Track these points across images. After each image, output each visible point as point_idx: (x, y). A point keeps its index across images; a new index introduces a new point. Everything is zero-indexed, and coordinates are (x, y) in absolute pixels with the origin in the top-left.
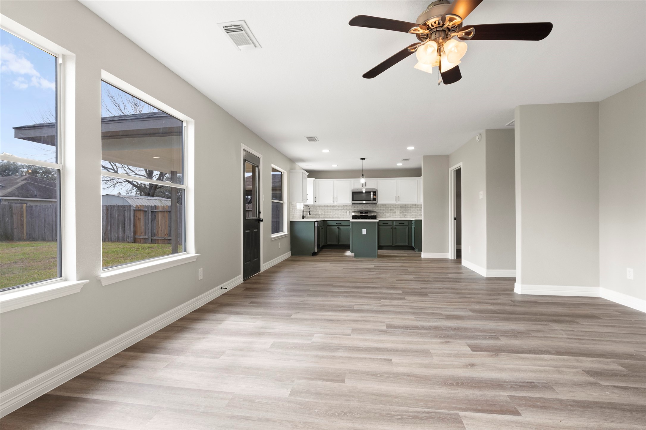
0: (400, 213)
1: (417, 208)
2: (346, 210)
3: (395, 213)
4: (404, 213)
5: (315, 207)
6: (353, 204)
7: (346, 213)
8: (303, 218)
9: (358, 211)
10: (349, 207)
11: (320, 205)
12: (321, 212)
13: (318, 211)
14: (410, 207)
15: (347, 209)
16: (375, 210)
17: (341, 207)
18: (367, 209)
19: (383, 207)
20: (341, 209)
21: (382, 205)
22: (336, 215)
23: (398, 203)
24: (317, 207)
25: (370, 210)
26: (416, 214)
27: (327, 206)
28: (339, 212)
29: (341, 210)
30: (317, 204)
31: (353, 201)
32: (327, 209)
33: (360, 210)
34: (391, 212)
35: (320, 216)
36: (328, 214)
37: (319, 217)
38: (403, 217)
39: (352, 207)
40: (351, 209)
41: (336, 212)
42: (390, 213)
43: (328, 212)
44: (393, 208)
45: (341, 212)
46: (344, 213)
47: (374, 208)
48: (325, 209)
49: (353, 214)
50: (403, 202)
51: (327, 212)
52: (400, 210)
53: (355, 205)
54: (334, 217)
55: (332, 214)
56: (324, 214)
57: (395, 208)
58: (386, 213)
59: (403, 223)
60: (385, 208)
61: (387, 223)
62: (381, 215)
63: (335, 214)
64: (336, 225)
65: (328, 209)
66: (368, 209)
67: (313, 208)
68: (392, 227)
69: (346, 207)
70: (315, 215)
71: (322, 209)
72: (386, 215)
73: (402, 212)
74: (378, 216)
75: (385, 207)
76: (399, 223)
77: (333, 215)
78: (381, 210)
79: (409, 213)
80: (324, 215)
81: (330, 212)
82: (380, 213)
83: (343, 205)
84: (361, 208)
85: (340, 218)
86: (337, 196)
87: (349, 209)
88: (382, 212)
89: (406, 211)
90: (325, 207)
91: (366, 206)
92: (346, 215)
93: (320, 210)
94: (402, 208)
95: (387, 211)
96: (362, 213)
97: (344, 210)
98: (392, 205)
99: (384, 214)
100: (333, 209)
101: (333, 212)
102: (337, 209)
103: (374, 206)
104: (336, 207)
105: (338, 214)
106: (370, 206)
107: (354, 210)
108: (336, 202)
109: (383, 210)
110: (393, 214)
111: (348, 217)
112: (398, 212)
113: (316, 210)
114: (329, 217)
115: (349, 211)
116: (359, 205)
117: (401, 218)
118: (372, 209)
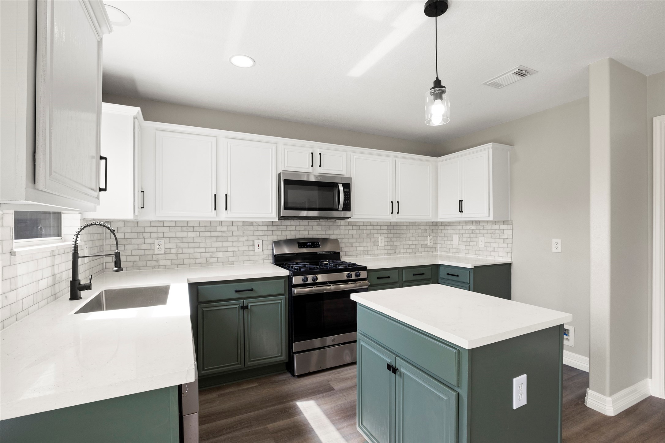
0: (386, 243)
1: (417, 231)
2: (251, 238)
3: (376, 243)
4: (395, 243)
5: (139, 230)
6: (281, 218)
7: (251, 248)
8: (74, 296)
9: (292, 241)
10: (260, 228)
11: (159, 222)
12: (162, 247)
15: (256, 233)
17: (235, 228)
18: (311, 232)
19: (350, 227)
20: (235, 233)
21: (349, 224)
22: (220, 254)
23: (395, 218)
24: (147, 230)
25: (319, 237)
26: (416, 245)
27: (186, 226)
28: (230, 244)
29: (235, 239)
30: (149, 215)
31: (285, 208)
32: (185, 234)
33: (293, 238)
34: (369, 240)
35: (157, 261)
36: (191, 251)
37: (154, 263)
38: (393, 251)
39: (270, 228)
40: (266, 233)
41: (219, 244)
42: (365, 244)
43: (191, 245)
44: (372, 232)
45: (235, 244)
46: (246, 248)
47: (330, 232)
48: (179, 235)
50: (406, 215)
51: (186, 245)
52: (386, 235)
53: (279, 222)
54: (212, 260)
55: (203, 250)
56: (173, 251)
57: (375, 232)
58: (357, 244)
59: (423, 274)
60: (354, 232)
61: (389, 277)
62: (346, 249)
63: (215, 250)
64: (237, 295)
65: (191, 234)
66: (315, 232)
67: (129, 230)
69: (251, 228)
70: (137, 258)
71: (166, 235)
72: (359, 249)
73: (389, 239)
75: (354, 228)
77: (208, 255)
78: (347, 236)
79: (404, 242)
80: (174, 257)
81: (197, 245)
82: (345, 243)
83: (243, 222)
84: (295, 230)
85: (233, 262)
86: (227, 193)
87: (261, 233)
88: (348, 243)
89: (398, 238)
90: (179, 229)
91: (308, 225)
92: (252, 253)
93: (157, 238)
94: (389, 231)
95: (360, 238)
96: (304, 247)
97: (243, 241)
98: (371, 224)
99: (353, 246)
100: (209, 235)
101: (210, 243)
102: (224, 235)
103: (329, 226)
104: (217, 230)
105: (227, 251)
106: (321, 226)
107: (275, 238)
108: (229, 212)
109: (353, 238)
110: (373, 245)
111: (257, 258)
112: (383, 241)
113: (144, 238)
114: (192, 261)
115: (263, 241)
116: (290, 222)
117: (388, 254)
118: (324, 233)
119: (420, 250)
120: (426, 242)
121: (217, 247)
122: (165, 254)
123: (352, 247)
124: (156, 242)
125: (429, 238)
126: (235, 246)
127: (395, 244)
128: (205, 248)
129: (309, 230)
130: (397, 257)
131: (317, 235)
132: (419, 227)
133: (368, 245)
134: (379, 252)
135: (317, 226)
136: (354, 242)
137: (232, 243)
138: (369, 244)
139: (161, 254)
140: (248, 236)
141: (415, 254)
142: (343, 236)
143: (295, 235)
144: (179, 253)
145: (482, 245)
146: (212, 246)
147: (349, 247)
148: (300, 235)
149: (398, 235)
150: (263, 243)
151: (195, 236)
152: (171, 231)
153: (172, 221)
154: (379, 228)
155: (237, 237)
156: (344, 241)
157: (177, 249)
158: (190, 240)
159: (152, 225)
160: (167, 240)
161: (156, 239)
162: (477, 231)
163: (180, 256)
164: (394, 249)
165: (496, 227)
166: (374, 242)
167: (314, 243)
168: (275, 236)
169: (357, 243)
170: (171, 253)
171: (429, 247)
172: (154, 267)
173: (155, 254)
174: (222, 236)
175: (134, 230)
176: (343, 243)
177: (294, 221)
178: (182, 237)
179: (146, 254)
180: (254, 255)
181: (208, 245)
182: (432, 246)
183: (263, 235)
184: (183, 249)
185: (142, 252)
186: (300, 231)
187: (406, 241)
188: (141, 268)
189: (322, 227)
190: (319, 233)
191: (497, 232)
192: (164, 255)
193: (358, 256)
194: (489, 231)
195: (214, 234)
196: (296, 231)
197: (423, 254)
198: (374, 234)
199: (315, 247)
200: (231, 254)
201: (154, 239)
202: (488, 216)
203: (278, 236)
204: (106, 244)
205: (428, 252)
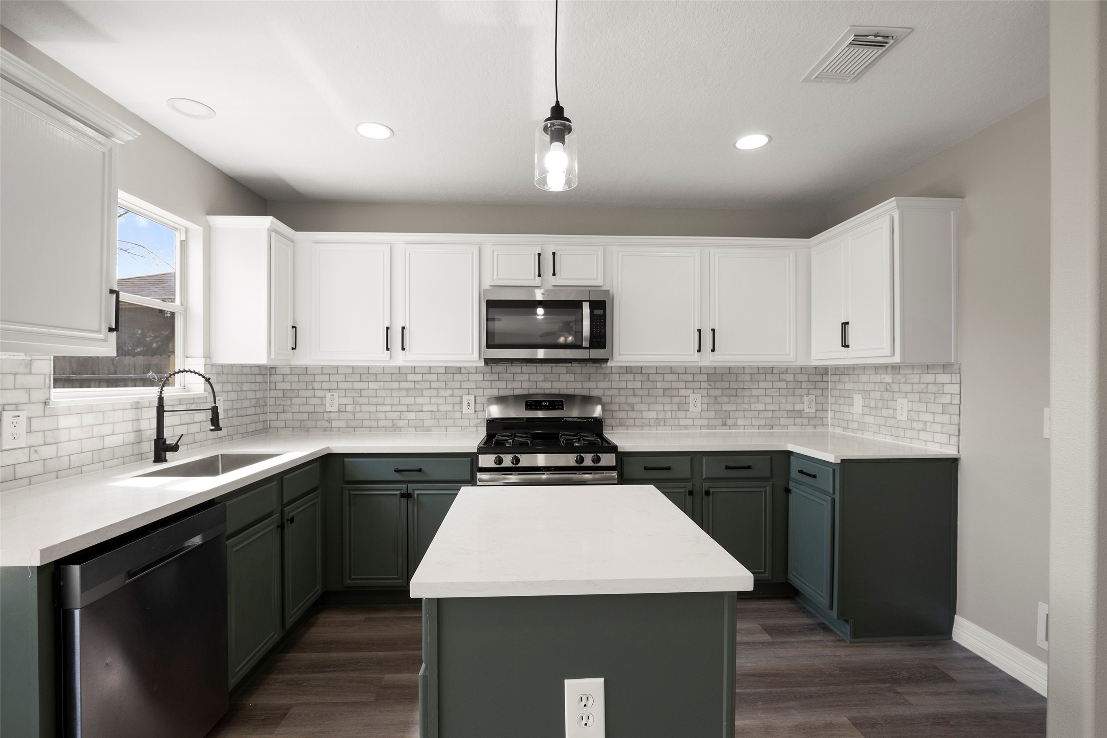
0: (705, 406)
1: (776, 384)
2: (457, 392)
3: (683, 406)
4: (725, 407)
5: (308, 378)
6: (488, 361)
7: (457, 407)
8: (159, 457)
9: (517, 398)
10: (472, 377)
11: (331, 367)
12: (336, 402)
13: (319, 393)
14: (747, 378)
15: (465, 385)
16: (594, 393)
17: (434, 377)
18: (556, 385)
19: (630, 377)
20: (434, 385)
21: (628, 370)
22: (412, 416)
23: (708, 360)
24: (318, 378)
25: (570, 392)
26: (773, 411)
27: (364, 373)
28: (426, 400)
29: (434, 392)
30: (302, 359)
31: (489, 346)
32: (364, 385)
33: (525, 392)
34: (668, 400)
35: (329, 421)
36: (373, 408)
37: (326, 424)
38: (720, 422)
39: (488, 376)
40: (481, 385)
41: (411, 400)
42: (659, 407)
43: (372, 400)
44: (674, 385)
45: (433, 400)
46: (449, 408)
47: (592, 385)
48: (358, 385)
49: (495, 411)
50: (729, 355)
51: (366, 400)
52: (705, 392)
53: (500, 368)
54: (401, 423)
55: (388, 408)
56: (349, 408)
57: (682, 385)
58: (644, 407)
59: (749, 467)
60: (638, 385)
61: (669, 468)
62: (622, 415)
63: (405, 408)
64: (397, 477)
65: (373, 385)
66: (563, 385)
67: (296, 378)
68: (689, 486)
69: (458, 377)
70: (305, 416)
71: (341, 385)
72: (645, 415)
73: (712, 401)
74: (607, 422)
75: (638, 377)
76: (728, 468)
77: (395, 415)
78: (622, 392)
79: (746, 406)
80: (350, 416)
81: (380, 400)
82: (619, 404)
83: (446, 367)
84: (529, 381)
85: (430, 428)
86: (406, 325)
87: (473, 385)
88: (624, 403)
89: (732, 398)
90: (357, 377)
91: (552, 373)
92: (458, 415)
93: (330, 390)
94: (712, 384)
95: (649, 396)
96: (536, 409)
97: (445, 397)
98: (672, 370)
99: (635, 409)
100: (397, 387)
101: (398, 399)
102: (417, 386)
103: (589, 374)
104: (409, 379)
105: (422, 411)
106: (575, 374)
107: (495, 393)
108: (407, 353)
109: (634, 395)
110: (677, 409)
111: (466, 422)
112: (699, 402)
113: (313, 389)
114: (374, 424)
115: (475, 397)
116: (519, 368)
117: (708, 427)
118: (580, 387)
119: (783, 421)
120: (798, 407)
121: (407, 405)
122: (339, 411)
123: (633, 410)
124: (328, 394)
125: (806, 399)
126: (433, 404)
127: (724, 409)
128: (392, 405)
129: (552, 381)
130: (730, 433)
131: (567, 388)
132: (783, 376)
133: (665, 409)
134: (690, 422)
135: (567, 373)
136: (637, 403)
137: (428, 398)
138: (667, 407)
139: (334, 412)
140: (453, 389)
141: (772, 428)
142: (616, 392)
143: (529, 389)
144: (357, 411)
145: (902, 416)
146: (401, 403)
147: (627, 411)
148: (537, 388)
149: (733, 392)
150: (477, 401)
151: (378, 388)
152: (346, 380)
153: (348, 366)
154: (690, 378)
155: (436, 391)
156: (617, 400)
157: (354, 406)
158: (372, 393)
159: (324, 371)
160: (342, 393)
161: (328, 391)
162: (895, 387)
163: (358, 416)
164: (723, 417)
165: (929, 378)
166: (678, 404)
167: (555, 402)
168: (495, 389)
169: (643, 405)
170: (347, 410)
171: (806, 416)
172: (325, 429)
173: (327, 412)
174: (415, 389)
175: (302, 378)
176: (616, 403)
177: (526, 366)
178: (361, 389)
179: (316, 411)
180: (462, 418)
181: (396, 401)
182: (813, 415)
183: (476, 388)
184: (362, 406)
185: (311, 409)
186: (537, 382)
187: (750, 403)
188: (310, 430)
189: (576, 376)
190: (570, 385)
191: (931, 388)
192: (338, 413)
193: (644, 428)
194: (917, 388)
195: (404, 385)
196: (529, 383)
197: (792, 429)
198: (678, 389)
199: (556, 409)
200: (426, 415)
201: (325, 391)
202: (889, 355)
203: (500, 390)
204: (271, 396)
205: (803, 427)
